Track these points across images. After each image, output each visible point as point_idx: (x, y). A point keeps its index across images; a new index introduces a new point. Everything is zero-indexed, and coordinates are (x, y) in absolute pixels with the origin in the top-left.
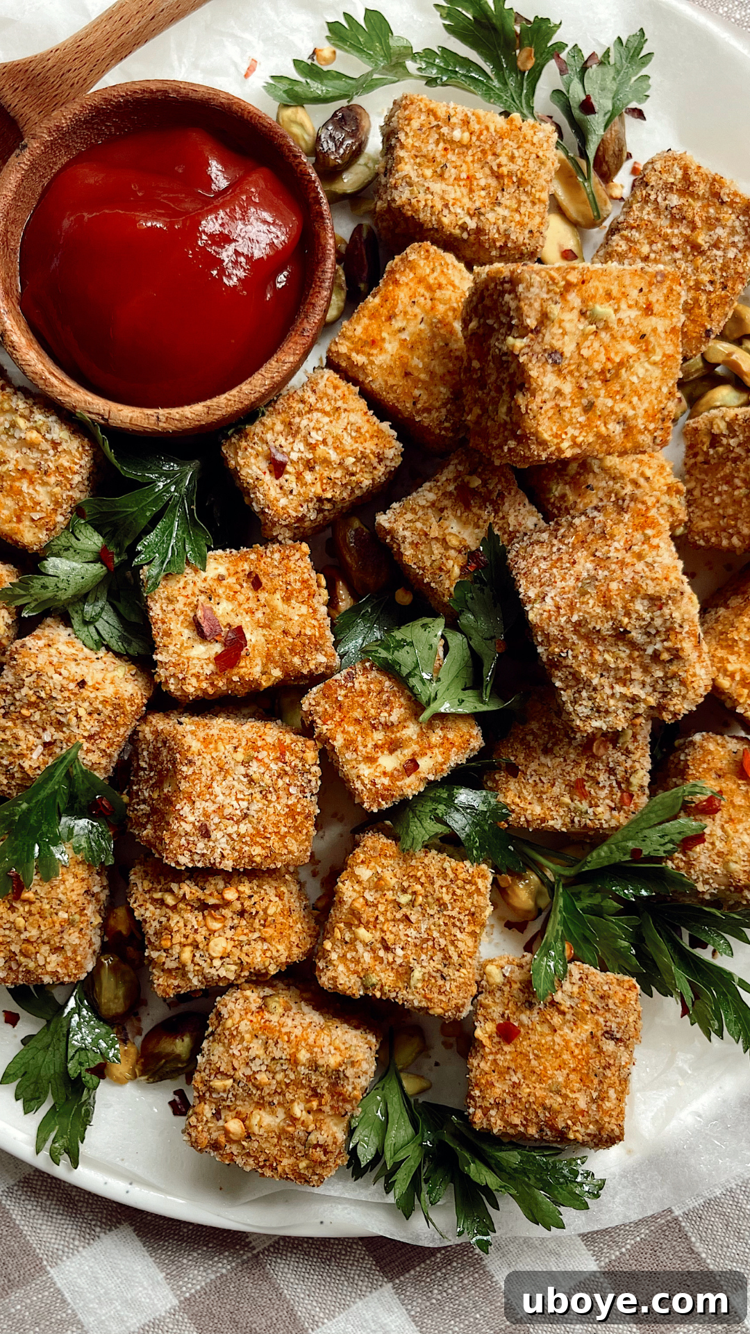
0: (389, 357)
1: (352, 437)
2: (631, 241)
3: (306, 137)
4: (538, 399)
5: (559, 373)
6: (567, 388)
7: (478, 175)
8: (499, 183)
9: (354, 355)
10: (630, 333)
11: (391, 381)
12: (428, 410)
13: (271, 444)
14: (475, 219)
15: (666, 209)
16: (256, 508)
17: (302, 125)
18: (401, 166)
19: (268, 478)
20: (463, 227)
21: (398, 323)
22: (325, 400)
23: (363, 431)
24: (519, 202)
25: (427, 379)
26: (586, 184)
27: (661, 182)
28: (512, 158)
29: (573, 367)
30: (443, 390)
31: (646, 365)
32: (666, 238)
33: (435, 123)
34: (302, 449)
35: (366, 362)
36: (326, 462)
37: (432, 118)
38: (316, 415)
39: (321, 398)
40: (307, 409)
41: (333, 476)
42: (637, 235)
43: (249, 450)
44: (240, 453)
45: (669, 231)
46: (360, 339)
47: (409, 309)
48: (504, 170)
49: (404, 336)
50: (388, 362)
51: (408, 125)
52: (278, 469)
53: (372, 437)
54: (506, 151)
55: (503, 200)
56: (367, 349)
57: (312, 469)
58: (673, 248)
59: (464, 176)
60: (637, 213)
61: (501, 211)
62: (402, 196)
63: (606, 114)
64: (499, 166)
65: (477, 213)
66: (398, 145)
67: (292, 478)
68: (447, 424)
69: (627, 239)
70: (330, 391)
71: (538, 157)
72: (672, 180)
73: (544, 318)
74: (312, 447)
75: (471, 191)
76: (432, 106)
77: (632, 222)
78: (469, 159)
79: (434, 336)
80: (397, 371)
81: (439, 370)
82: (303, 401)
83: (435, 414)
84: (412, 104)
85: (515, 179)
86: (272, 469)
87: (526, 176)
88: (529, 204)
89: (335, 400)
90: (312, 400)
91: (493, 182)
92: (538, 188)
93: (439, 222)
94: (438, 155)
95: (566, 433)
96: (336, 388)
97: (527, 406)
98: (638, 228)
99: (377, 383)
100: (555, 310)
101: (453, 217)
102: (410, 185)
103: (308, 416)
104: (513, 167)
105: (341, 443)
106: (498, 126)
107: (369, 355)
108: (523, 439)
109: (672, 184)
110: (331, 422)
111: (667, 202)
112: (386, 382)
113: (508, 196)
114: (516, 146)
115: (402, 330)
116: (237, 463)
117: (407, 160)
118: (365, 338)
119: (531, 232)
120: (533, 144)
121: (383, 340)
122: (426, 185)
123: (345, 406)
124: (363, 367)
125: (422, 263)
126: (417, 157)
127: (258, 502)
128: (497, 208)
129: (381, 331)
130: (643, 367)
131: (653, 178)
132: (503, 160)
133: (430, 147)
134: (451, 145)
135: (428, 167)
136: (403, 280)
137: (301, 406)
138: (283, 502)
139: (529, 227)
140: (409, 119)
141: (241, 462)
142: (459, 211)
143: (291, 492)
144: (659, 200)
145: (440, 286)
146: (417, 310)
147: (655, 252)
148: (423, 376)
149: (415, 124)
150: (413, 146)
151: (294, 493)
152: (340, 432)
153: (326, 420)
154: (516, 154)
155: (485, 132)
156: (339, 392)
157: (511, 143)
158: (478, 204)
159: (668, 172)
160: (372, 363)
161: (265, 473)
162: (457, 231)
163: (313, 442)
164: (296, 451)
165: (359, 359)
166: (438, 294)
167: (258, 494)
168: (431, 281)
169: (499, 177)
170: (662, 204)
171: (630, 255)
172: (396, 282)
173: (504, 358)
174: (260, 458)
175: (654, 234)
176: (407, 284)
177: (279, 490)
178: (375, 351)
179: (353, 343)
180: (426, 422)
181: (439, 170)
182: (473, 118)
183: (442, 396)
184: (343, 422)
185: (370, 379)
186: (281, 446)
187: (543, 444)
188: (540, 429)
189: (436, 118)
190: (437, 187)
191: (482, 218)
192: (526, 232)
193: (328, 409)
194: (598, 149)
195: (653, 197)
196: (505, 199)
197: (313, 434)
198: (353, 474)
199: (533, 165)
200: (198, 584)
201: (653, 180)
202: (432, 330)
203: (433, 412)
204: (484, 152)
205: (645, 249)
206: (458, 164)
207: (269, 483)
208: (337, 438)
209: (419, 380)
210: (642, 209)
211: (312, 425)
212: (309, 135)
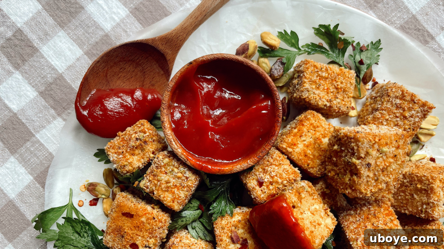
0: (300, 149)
1: (285, 174)
2: (383, 114)
3: (267, 68)
4: (362, 179)
5: (369, 170)
6: (371, 175)
7: (330, 88)
8: (337, 90)
9: (288, 148)
10: (392, 155)
11: (300, 158)
12: (313, 168)
13: (258, 176)
14: (329, 103)
15: (395, 104)
16: (253, 197)
17: (266, 64)
18: (305, 84)
19: (257, 188)
20: (325, 105)
21: (303, 139)
22: (276, 161)
23: (289, 172)
24: (344, 97)
25: (313, 157)
26: (358, 86)
27: (394, 95)
28: (342, 83)
29: (374, 168)
30: (318, 161)
31: (395, 165)
32: (395, 113)
33: (316, 70)
34: (269, 178)
35: (292, 151)
36: (277, 182)
37: (315, 68)
38: (274, 166)
39: (275, 160)
40: (270, 164)
41: (279, 187)
42: (385, 112)
43: (251, 178)
44: (247, 179)
45: (396, 111)
46: (290, 143)
47: (307, 134)
48: (339, 87)
49: (305, 142)
50: (299, 151)
51: (307, 70)
52: (261, 184)
53: (292, 174)
54: (340, 80)
55: (338, 97)
56: (292, 147)
57: (272, 185)
58: (397, 117)
59: (326, 88)
60: (385, 105)
61: (338, 100)
62: (305, 95)
63: (367, 65)
64: (338, 85)
65: (330, 101)
66: (304, 77)
67: (265, 188)
68: (319, 173)
69: (381, 113)
70: (278, 158)
71: (350, 82)
72: (398, 95)
73: (367, 154)
74: (272, 177)
75: (328, 93)
76: (315, 64)
77: (383, 108)
78: (328, 82)
79: (315, 143)
80: (302, 154)
81: (317, 154)
82: (268, 161)
83: (315, 169)
84: (309, 63)
85: (342, 90)
86: (259, 184)
87: (346, 89)
88: (347, 98)
89: (279, 161)
90: (272, 161)
91: (335, 90)
92: (350, 92)
93: (318, 104)
94: (317, 81)
95: (369, 189)
96: (280, 157)
97: (358, 182)
98: (385, 110)
99: (295, 157)
100: (370, 151)
101: (322, 102)
102: (308, 91)
103: (271, 166)
104: (342, 86)
105: (282, 176)
106: (337, 72)
107: (293, 148)
108: (355, 190)
109: (398, 96)
110: (278, 168)
111: (396, 102)
112: (299, 158)
113: (340, 95)
114: (343, 78)
115: (304, 141)
116: (246, 182)
117: (307, 83)
118: (292, 143)
119: (348, 107)
120: (348, 78)
121: (298, 144)
122: (313, 91)
123: (283, 163)
124: (291, 153)
125: (312, 119)
126: (310, 81)
127: (254, 195)
128: (337, 99)
129: (297, 141)
130: (395, 166)
131: (392, 94)
132: (339, 83)
133: (314, 78)
134: (321, 78)
135: (314, 85)
136: (305, 124)
137: (268, 163)
138: (262, 196)
139: (347, 106)
140: (308, 68)
141: (248, 182)
142: (324, 100)
143: (265, 192)
144: (393, 101)
145: (318, 127)
146: (310, 134)
147: (390, 118)
148: (311, 156)
149: (310, 70)
150: (309, 78)
151: (266, 193)
152: (281, 172)
153: (277, 168)
154: (343, 81)
155: (333, 74)
156: (281, 158)
157: (341, 77)
158: (330, 98)
159: (397, 92)
160: (294, 151)
161: (256, 186)
162: (323, 107)
163: (273, 176)
164: (266, 178)
165: (290, 150)
166: (317, 129)
167: (254, 193)
168: (315, 125)
169: (337, 89)
170: (394, 102)
171: (382, 118)
172: (303, 125)
173: (349, 163)
174: (254, 180)
175: (389, 112)
176: (306, 125)
177: (261, 192)
178: (295, 147)
179: (287, 144)
180: (312, 172)
181: (317, 86)
182: (329, 69)
183: (317, 163)
184: (282, 169)
185: (293, 156)
186: (262, 177)
187: (361, 193)
188: (361, 188)
189: (317, 68)
190: (317, 92)
191: (332, 102)
192: (346, 107)
193: (277, 164)
194: (364, 75)
195: (391, 100)
196: (339, 96)
197: (272, 173)
198: (286, 186)
199: (349, 85)
200: (232, 223)
201: (392, 95)
202: (315, 141)
203: (314, 168)
204: (332, 80)
205: (387, 117)
206: (324, 84)
207: (257, 189)
208: (280, 174)
209: (310, 158)
210: (387, 104)
211: (272, 170)
212: (268, 67)
